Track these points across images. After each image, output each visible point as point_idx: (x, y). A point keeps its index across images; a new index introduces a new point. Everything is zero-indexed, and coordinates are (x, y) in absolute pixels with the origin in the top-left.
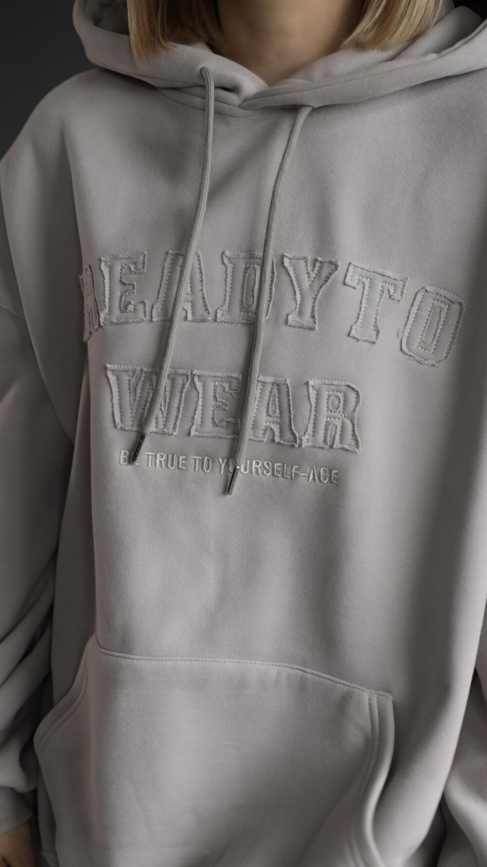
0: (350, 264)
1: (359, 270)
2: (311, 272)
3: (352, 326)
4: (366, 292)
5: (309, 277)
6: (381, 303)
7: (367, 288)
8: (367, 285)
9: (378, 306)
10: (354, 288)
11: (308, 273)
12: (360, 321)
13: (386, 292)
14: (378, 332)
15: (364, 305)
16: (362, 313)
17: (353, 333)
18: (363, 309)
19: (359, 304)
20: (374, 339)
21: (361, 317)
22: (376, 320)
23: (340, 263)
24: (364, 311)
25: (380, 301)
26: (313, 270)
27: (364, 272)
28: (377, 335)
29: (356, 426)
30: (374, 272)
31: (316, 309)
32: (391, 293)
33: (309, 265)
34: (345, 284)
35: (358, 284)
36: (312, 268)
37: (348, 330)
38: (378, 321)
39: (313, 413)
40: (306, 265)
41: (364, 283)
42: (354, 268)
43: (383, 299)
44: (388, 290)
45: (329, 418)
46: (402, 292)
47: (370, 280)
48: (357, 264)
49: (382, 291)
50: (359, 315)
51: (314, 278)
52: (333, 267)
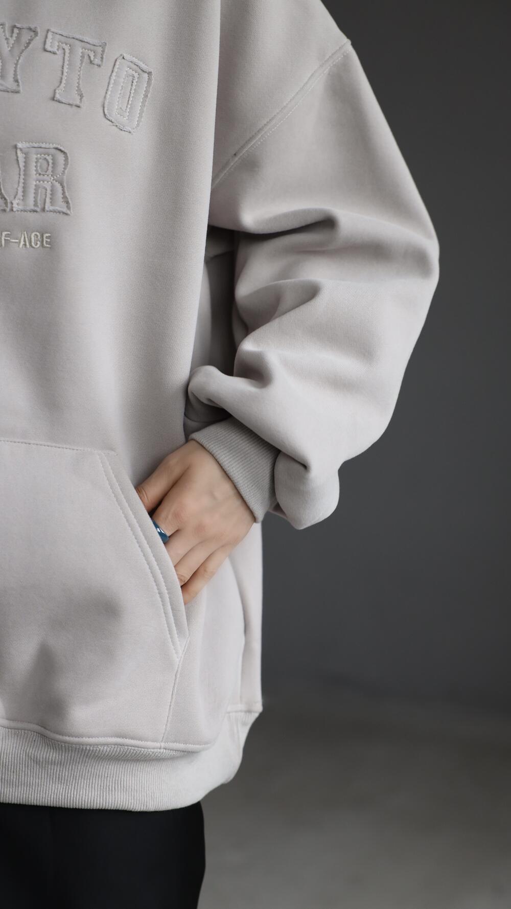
0: (48, 31)
1: (58, 36)
2: (10, 38)
3: (55, 90)
4: (67, 58)
5: (8, 43)
6: (82, 68)
7: (67, 55)
8: (67, 51)
9: (79, 71)
10: (54, 53)
11: (7, 39)
12: (63, 85)
13: (86, 57)
14: (81, 96)
15: (66, 70)
16: (64, 78)
17: (58, 96)
18: (65, 74)
19: (60, 69)
20: (78, 103)
21: (64, 81)
22: (79, 85)
23: (39, 30)
24: (66, 76)
25: (81, 66)
26: (12, 36)
27: (63, 39)
28: (81, 99)
29: (65, 189)
30: (73, 38)
31: (18, 73)
32: (92, 59)
33: (7, 32)
34: (45, 50)
35: (58, 50)
36: (10, 35)
37: (50, 95)
38: (81, 86)
39: (22, 177)
40: (4, 31)
41: (64, 49)
42: (52, 35)
43: (84, 64)
44: (88, 55)
45: (38, 182)
46: (102, 58)
47: (70, 46)
48: (56, 31)
49: (83, 57)
50: (62, 79)
51: (13, 44)
52: (32, 34)
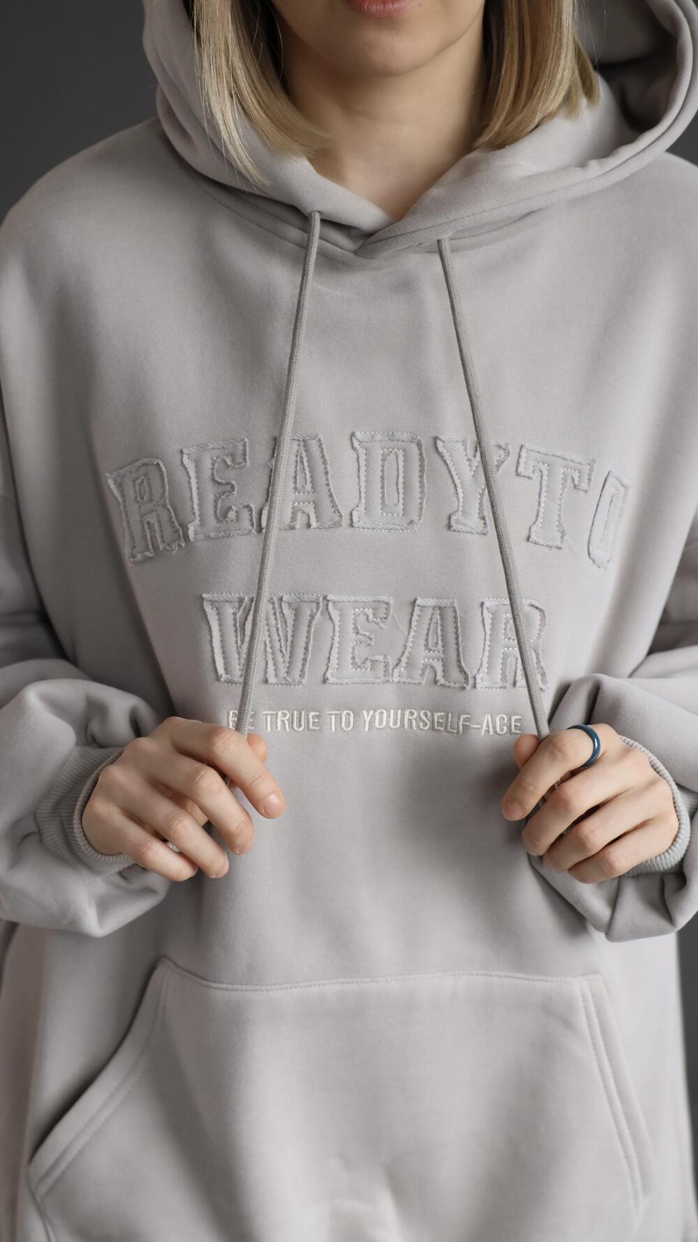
0: (522, 447)
1: (534, 454)
2: (473, 459)
3: (530, 529)
4: (544, 483)
5: (470, 466)
6: (564, 495)
7: (545, 478)
8: (545, 473)
9: (560, 500)
10: (529, 478)
11: (469, 460)
12: (540, 520)
13: (569, 480)
14: (563, 533)
15: (543, 499)
16: (542, 510)
17: (533, 537)
18: (543, 504)
19: (537, 497)
20: (559, 544)
21: (541, 515)
22: (560, 518)
23: (510, 448)
24: (544, 508)
25: (563, 492)
26: (475, 456)
27: (540, 457)
28: (562, 537)
29: (540, 657)
30: (554, 455)
31: (484, 507)
32: (576, 483)
33: (468, 451)
34: (518, 475)
35: (533, 472)
36: (473, 454)
37: (525, 534)
38: (562, 520)
39: (488, 643)
40: (465, 450)
41: (541, 471)
42: (527, 452)
43: (566, 490)
44: (572, 477)
45: (506, 649)
46: (589, 479)
47: (548, 465)
48: (530, 447)
49: (565, 479)
50: (538, 512)
51: (476, 467)
52: (502, 452)
